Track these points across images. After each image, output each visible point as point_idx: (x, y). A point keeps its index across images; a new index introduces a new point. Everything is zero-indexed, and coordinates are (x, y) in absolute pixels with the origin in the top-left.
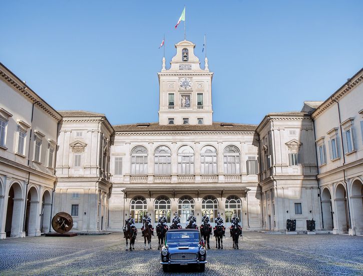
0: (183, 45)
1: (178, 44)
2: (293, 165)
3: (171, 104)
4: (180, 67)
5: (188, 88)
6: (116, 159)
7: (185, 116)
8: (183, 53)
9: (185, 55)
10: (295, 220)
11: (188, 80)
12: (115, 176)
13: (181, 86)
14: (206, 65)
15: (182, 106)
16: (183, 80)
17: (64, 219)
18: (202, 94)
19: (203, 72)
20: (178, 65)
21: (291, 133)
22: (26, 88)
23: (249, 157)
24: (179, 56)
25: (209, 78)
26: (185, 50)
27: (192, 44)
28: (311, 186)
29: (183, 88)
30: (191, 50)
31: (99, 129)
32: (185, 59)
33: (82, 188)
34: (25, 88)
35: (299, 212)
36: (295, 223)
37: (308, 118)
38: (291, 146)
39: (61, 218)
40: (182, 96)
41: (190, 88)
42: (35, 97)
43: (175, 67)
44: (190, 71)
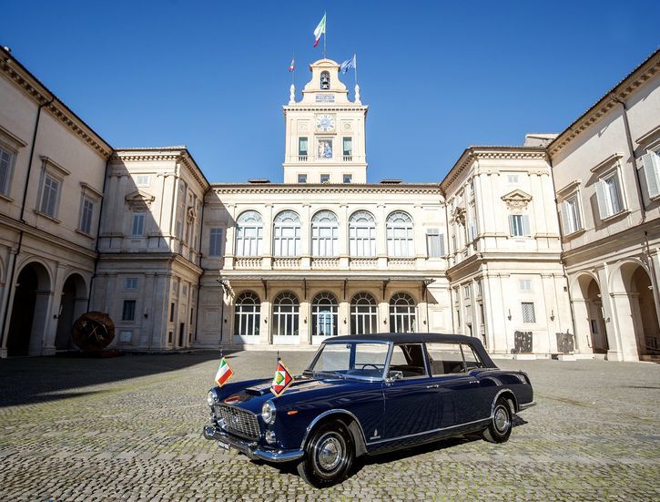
0: (322, 65)
1: (315, 64)
2: (516, 234)
3: (303, 154)
4: (317, 97)
5: (329, 130)
6: (213, 231)
7: (325, 171)
8: (322, 79)
9: (325, 80)
10: (531, 333)
11: (330, 117)
12: (209, 258)
13: (319, 126)
14: (357, 96)
15: (319, 156)
16: (321, 117)
17: (96, 324)
18: (349, 139)
19: (352, 105)
20: (314, 95)
21: (510, 180)
22: (9, 61)
23: (429, 230)
24: (315, 83)
25: (362, 114)
26: (326, 73)
27: (336, 64)
28: (552, 272)
29: (321, 130)
30: (334, 74)
31: (178, 173)
32: (325, 86)
33: (143, 271)
34: (6, 60)
35: (531, 318)
36: (531, 339)
37: (541, 155)
38: (512, 203)
39: (91, 322)
40: (320, 141)
41: (332, 129)
42: (42, 92)
43: (309, 99)
44: (331, 104)
